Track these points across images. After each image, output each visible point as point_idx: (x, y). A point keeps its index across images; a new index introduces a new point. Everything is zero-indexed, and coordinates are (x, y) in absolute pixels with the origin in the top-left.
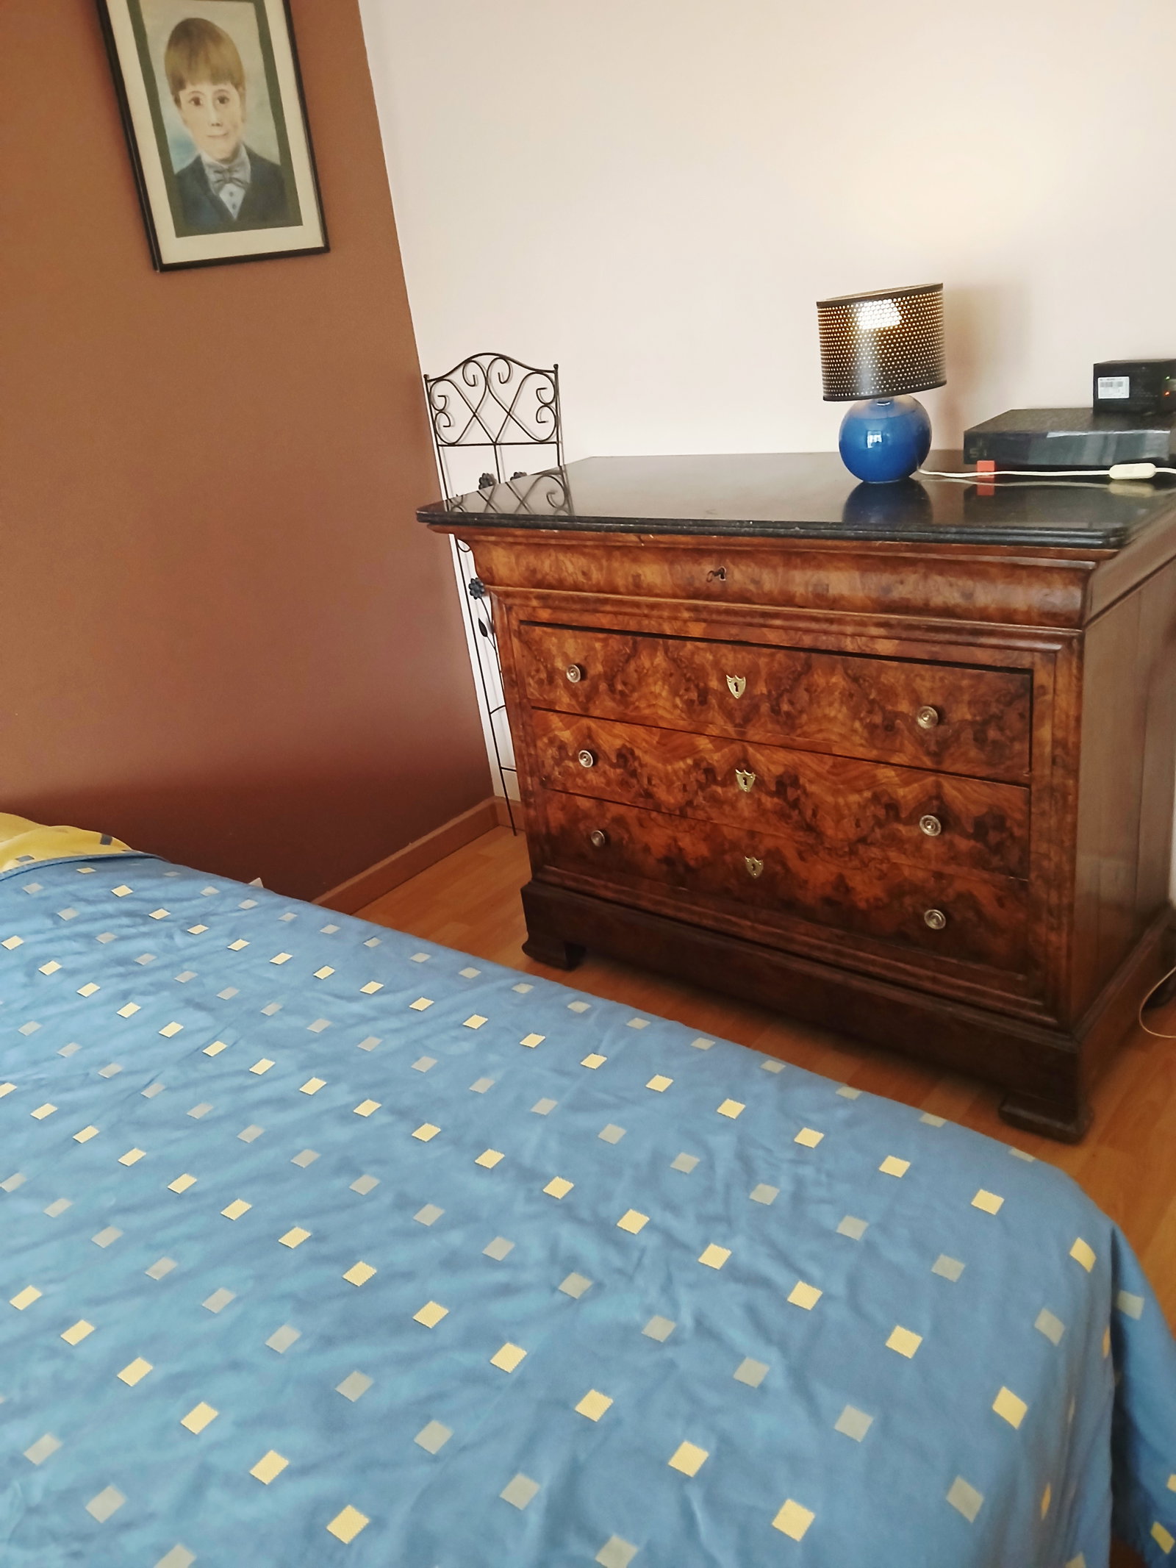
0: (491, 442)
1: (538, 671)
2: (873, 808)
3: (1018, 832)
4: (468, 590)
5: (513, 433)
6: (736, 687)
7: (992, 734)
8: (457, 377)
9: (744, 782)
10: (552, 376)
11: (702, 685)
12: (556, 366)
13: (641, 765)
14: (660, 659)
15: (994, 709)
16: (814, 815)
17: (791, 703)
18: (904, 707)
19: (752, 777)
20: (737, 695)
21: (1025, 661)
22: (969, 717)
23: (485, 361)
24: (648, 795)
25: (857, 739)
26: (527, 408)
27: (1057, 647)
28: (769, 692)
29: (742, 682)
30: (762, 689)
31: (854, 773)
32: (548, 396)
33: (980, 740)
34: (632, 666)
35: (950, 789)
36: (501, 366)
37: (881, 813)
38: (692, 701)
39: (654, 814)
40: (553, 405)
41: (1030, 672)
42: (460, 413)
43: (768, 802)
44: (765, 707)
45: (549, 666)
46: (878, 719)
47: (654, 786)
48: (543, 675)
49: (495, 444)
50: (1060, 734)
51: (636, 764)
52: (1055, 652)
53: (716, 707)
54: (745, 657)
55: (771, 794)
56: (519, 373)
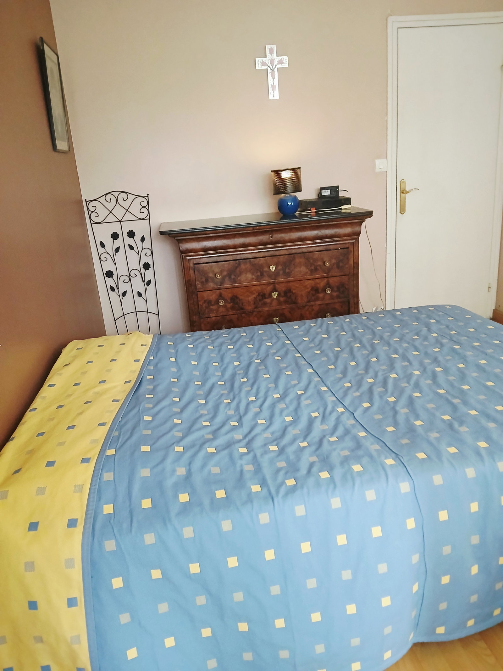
0: (119, 221)
1: (201, 279)
2: (311, 292)
3: (347, 287)
4: (105, 275)
5: (128, 217)
6: (273, 268)
7: (341, 264)
8: (101, 200)
9: (275, 295)
10: (147, 198)
11: (262, 270)
12: (148, 195)
13: (240, 300)
14: (248, 265)
15: (341, 258)
16: (295, 298)
17: (289, 269)
18: (320, 263)
19: (276, 293)
20: (273, 270)
21: (347, 246)
22: (335, 262)
23: (116, 194)
24: (242, 309)
25: (308, 275)
26: (135, 208)
27: (354, 241)
28: (283, 268)
29: (274, 267)
30: (280, 267)
31: (307, 284)
32: (145, 204)
33: (338, 267)
34: (238, 269)
35: (331, 281)
36: (123, 195)
37: (314, 292)
38: (258, 276)
39: (243, 315)
40: (147, 207)
41: (348, 248)
42: (102, 212)
43: (282, 299)
44: (281, 272)
45: (206, 276)
46: (313, 268)
47: (244, 305)
48: (204, 280)
49: (121, 221)
50: (355, 261)
51: (238, 300)
52: (353, 242)
53: (266, 276)
54: (275, 259)
55: (283, 297)
56: (131, 197)
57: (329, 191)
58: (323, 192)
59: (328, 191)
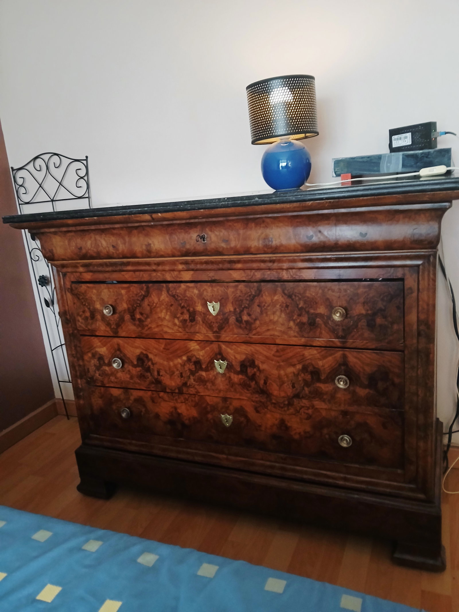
0: (51, 200)
1: (84, 312)
2: (303, 375)
3: (397, 380)
4: (38, 282)
5: (63, 194)
6: (213, 308)
7: (379, 320)
8: (30, 167)
9: (220, 366)
10: (85, 162)
11: (191, 309)
12: (87, 157)
13: (153, 364)
14: (164, 296)
15: (380, 305)
16: (265, 383)
17: (249, 315)
18: (322, 310)
19: (225, 363)
20: (214, 313)
21: (399, 273)
22: (364, 312)
23: (46, 157)
24: (158, 382)
25: (292, 333)
26: (71, 180)
27: (419, 262)
28: (235, 309)
29: (217, 306)
30: (230, 308)
31: (291, 354)
32: (82, 173)
33: (371, 325)
34: (146, 302)
35: (352, 358)
36: (56, 159)
37: (308, 377)
38: (185, 321)
39: (162, 394)
40: (86, 178)
41: (402, 279)
42: (32, 186)
43: (236, 378)
44: (232, 319)
45: (91, 308)
46: (305, 319)
47: (162, 376)
48: (88, 314)
49: (52, 201)
50: (422, 317)
51: (150, 363)
52: (418, 266)
53: (201, 322)
54: (218, 290)
55: (238, 373)
56: (66, 162)
57: (409, 135)
58: (395, 140)
59: (406, 137)
